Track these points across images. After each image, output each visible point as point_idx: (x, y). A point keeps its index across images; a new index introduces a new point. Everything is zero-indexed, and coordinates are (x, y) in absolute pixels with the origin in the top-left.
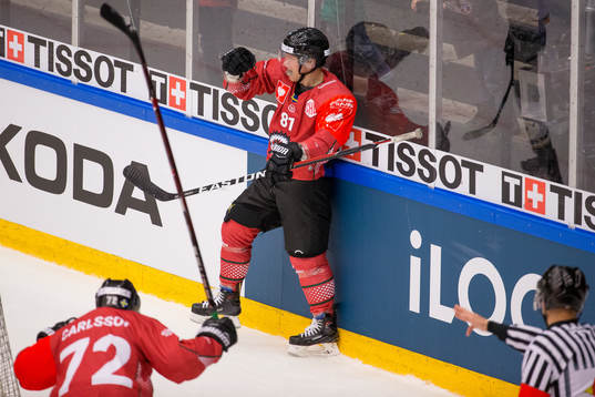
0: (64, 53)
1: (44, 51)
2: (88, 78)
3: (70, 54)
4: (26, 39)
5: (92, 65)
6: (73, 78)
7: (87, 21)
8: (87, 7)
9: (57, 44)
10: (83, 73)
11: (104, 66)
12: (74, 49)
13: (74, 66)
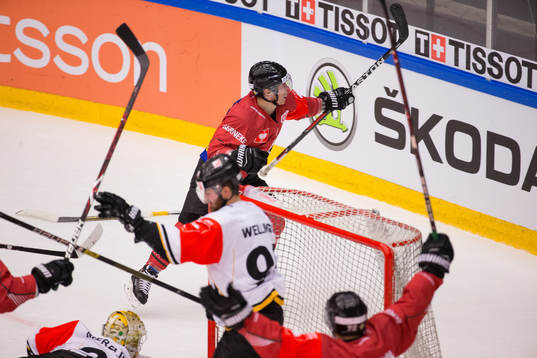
0: (479, 54)
1: (462, 52)
2: (499, 76)
3: (484, 55)
4: (447, 42)
5: (503, 65)
6: (486, 75)
7: (499, 26)
8: (500, 16)
9: (473, 47)
10: (496, 71)
11: (513, 65)
12: (488, 51)
13: (488, 65)
